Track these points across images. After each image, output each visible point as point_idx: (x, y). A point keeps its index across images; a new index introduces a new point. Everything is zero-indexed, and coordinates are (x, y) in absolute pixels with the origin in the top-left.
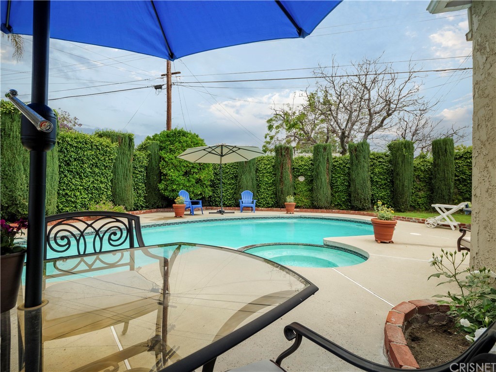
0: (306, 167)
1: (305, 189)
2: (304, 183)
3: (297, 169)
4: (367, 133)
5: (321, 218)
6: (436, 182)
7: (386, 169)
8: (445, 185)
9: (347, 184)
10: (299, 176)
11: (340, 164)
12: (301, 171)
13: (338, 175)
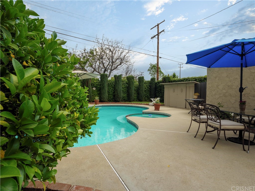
0: (97, 83)
1: (96, 93)
2: (96, 90)
3: (93, 84)
4: (111, 70)
5: (110, 106)
6: (140, 91)
7: (126, 86)
8: (142, 92)
9: (113, 91)
10: (93, 87)
11: (111, 83)
12: (95, 85)
13: (110, 88)
